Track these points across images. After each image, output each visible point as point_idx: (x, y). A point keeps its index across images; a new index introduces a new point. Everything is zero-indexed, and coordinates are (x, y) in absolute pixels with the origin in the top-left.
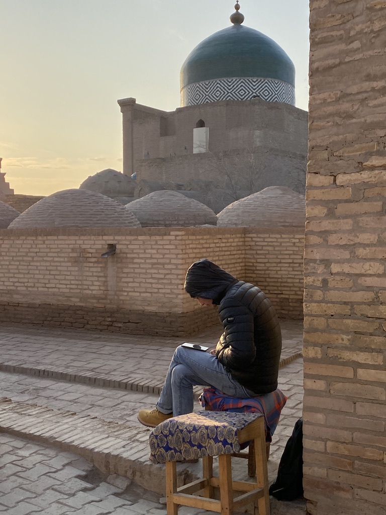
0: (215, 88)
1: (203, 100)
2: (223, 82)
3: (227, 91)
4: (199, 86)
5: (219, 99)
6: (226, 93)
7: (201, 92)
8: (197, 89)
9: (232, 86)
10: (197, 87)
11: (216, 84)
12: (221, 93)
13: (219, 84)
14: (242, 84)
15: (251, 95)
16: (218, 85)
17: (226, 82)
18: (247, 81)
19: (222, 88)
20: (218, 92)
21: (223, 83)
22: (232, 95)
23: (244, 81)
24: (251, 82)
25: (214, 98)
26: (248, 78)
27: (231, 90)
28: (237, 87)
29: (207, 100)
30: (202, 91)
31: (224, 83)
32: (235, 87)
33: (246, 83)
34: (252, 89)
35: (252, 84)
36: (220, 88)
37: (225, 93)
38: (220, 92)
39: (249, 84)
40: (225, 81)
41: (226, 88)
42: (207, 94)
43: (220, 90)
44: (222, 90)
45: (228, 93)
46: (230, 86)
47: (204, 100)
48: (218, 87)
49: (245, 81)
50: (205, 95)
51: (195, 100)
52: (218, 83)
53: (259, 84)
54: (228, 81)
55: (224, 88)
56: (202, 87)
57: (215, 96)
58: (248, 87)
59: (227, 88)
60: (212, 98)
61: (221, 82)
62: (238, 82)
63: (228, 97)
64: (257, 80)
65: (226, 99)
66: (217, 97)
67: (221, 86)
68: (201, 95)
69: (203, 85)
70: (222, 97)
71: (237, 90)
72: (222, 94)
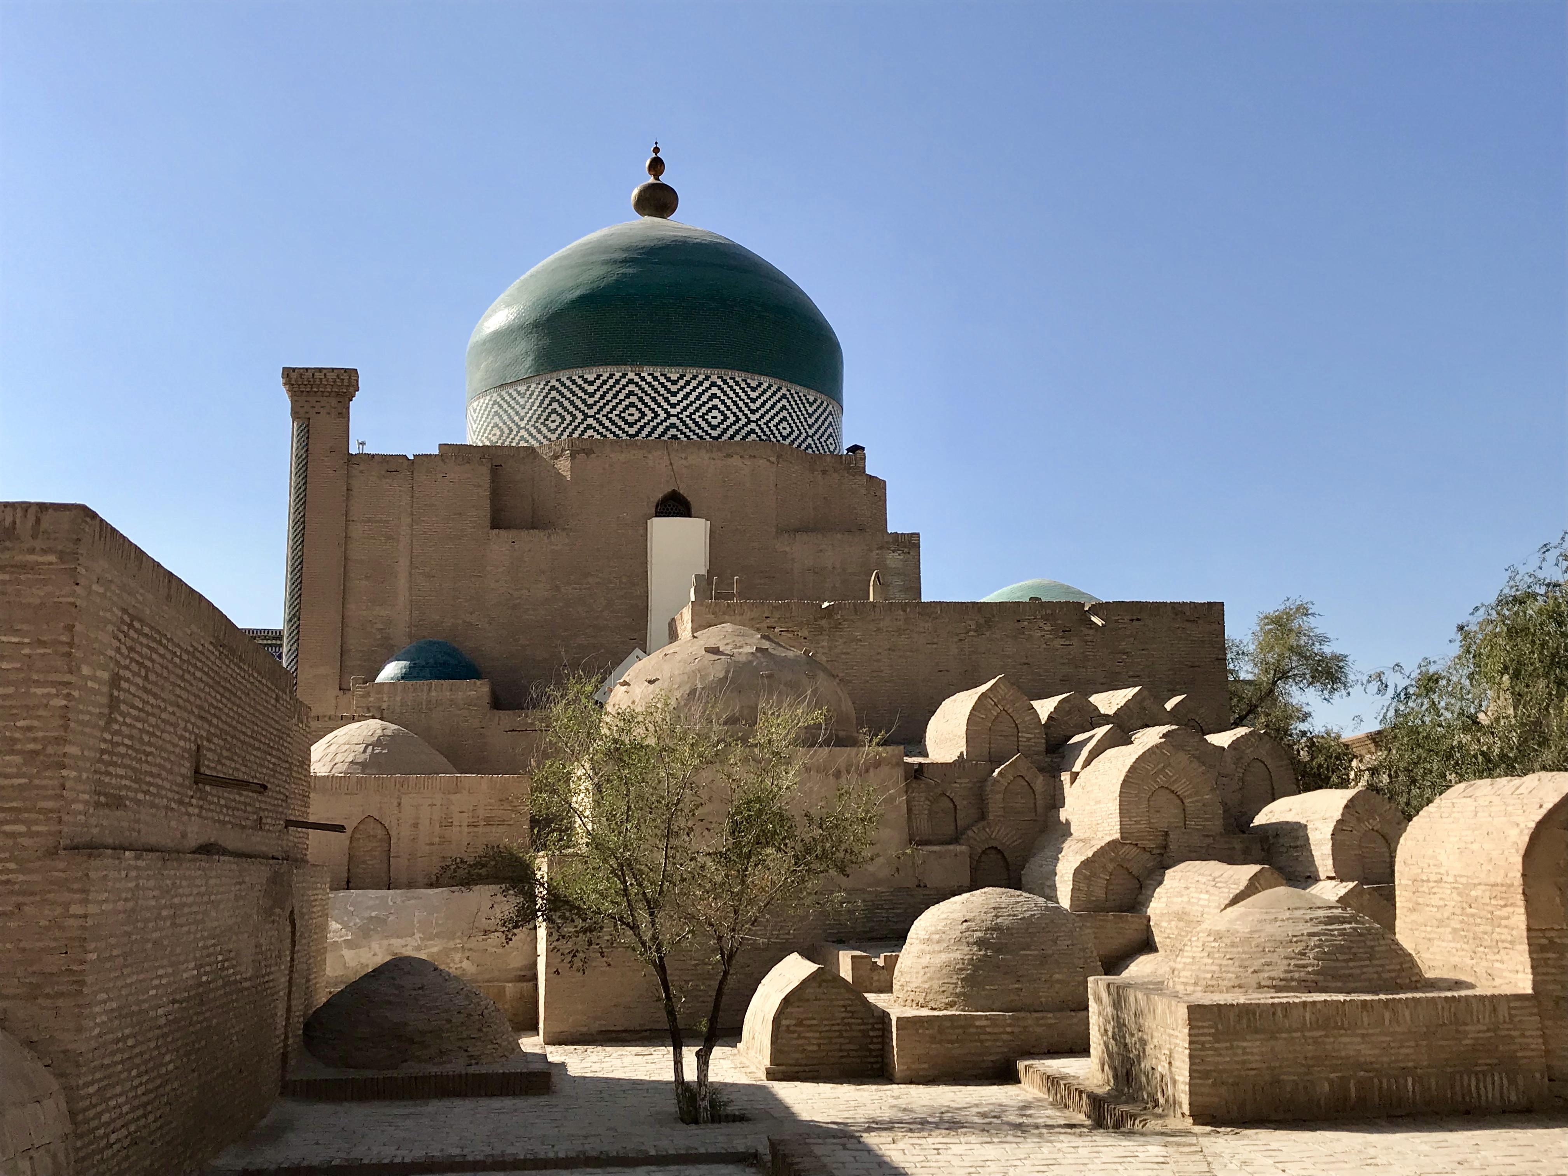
0: (704, 398)
1: (654, 429)
2: (731, 383)
3: (746, 416)
4: (637, 379)
5: (720, 436)
6: (744, 420)
7: (647, 399)
8: (632, 387)
9: (760, 401)
10: (631, 381)
11: (706, 384)
12: (726, 418)
13: (720, 388)
14: (784, 402)
16: (714, 390)
17: (743, 385)
19: (729, 402)
20: (715, 413)
21: (731, 387)
22: (762, 430)
23: (788, 396)
24: (803, 404)
25: (700, 427)
27: (758, 415)
28: (772, 407)
29: (673, 431)
30: (654, 399)
31: (737, 389)
32: (768, 406)
33: (793, 403)
34: (805, 424)
35: (805, 407)
37: (738, 420)
40: (737, 384)
41: (741, 404)
42: (673, 411)
43: (722, 408)
44: (728, 408)
45: (749, 421)
46: (754, 401)
47: (661, 429)
48: (714, 396)
49: (791, 394)
50: (663, 415)
51: (620, 423)
52: (713, 384)
53: (819, 412)
54: (748, 385)
55: (735, 403)
56: (649, 384)
57: (703, 424)
58: (798, 416)
59: (746, 405)
60: (693, 428)
61: (725, 382)
62: (774, 394)
63: (748, 434)
64: (815, 401)
65: (744, 439)
66: (714, 428)
67: (725, 394)
68: (646, 410)
69: (655, 379)
70: (731, 431)
71: (772, 418)
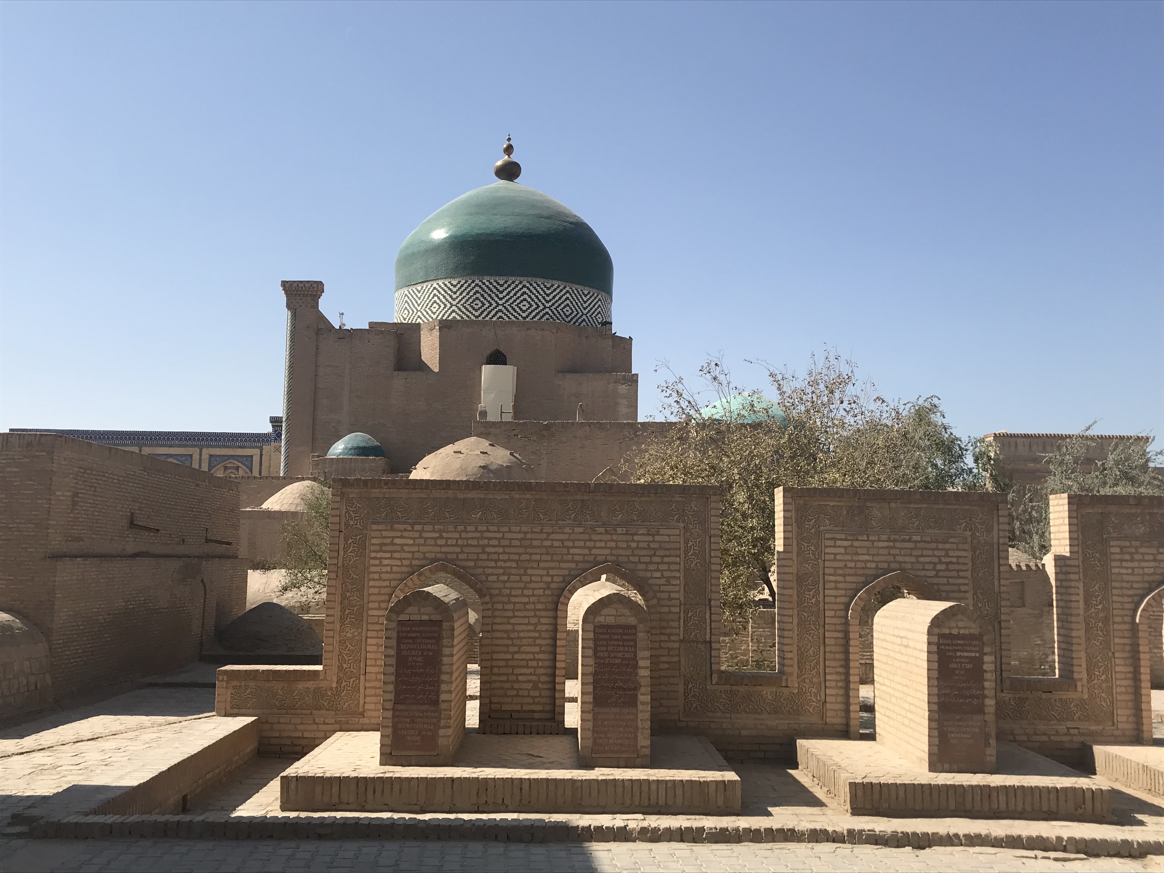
0: (519, 295)
1: (490, 312)
2: (535, 285)
3: (543, 304)
4: (480, 284)
5: (527, 316)
6: (542, 307)
7: (486, 295)
8: (477, 288)
9: (552, 295)
10: (477, 285)
11: (520, 286)
13: (528, 288)
14: (568, 295)
15: (579, 318)
16: (525, 289)
17: (542, 286)
18: (576, 292)
19: (533, 297)
20: (525, 303)
22: (553, 312)
23: (571, 291)
24: (581, 296)
25: (516, 311)
26: (577, 286)
27: (550, 304)
28: (560, 298)
29: (500, 314)
30: (489, 295)
31: (538, 288)
32: (557, 298)
33: (573, 295)
34: (581, 307)
35: (581, 297)
36: (530, 297)
37: (538, 307)
38: (529, 303)
39: (577, 298)
40: (538, 285)
41: (540, 297)
42: (500, 302)
43: (529, 300)
44: (533, 300)
45: (545, 308)
46: (548, 295)
47: (493, 312)
48: (524, 293)
49: (573, 291)
50: (495, 305)
51: (470, 309)
52: (524, 286)
53: (591, 300)
54: (545, 286)
55: (537, 297)
56: (487, 286)
57: (518, 309)
58: (576, 303)
59: (544, 298)
60: (512, 311)
61: (531, 285)
62: (561, 291)
63: (544, 315)
64: (589, 293)
65: (541, 318)
66: (524, 312)
67: (531, 292)
68: (485, 302)
69: (491, 283)
70: (534, 314)
71: (560, 305)
72: (533, 308)
